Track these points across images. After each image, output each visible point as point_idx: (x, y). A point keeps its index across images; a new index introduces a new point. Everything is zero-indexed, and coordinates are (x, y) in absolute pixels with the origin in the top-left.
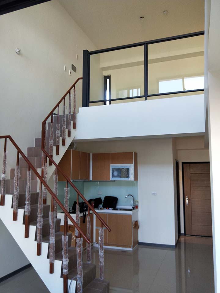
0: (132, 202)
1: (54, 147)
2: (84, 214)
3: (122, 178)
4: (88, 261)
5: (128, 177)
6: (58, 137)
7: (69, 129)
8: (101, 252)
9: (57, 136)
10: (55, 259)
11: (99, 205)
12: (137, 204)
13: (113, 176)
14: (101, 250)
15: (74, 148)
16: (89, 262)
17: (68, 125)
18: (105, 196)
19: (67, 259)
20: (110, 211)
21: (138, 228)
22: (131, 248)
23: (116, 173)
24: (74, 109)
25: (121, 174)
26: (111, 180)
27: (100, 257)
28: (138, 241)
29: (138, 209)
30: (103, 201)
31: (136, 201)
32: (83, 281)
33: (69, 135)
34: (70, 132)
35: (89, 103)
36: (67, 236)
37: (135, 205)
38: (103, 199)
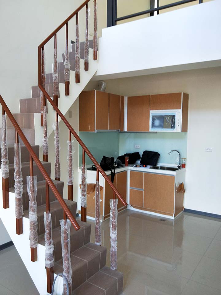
0: (178, 159)
1: (60, 84)
2: (112, 172)
3: (165, 128)
4: (97, 242)
5: (173, 127)
6: (68, 70)
7: (86, 60)
8: (113, 233)
9: (66, 68)
10: (38, 243)
11: (136, 161)
12: (184, 162)
13: (153, 126)
14: (112, 230)
15: (102, 89)
16: (98, 244)
17: (84, 54)
18: (144, 151)
19: (52, 246)
20: (148, 169)
21: (184, 192)
22: (173, 216)
23: (157, 123)
24: (95, 30)
25: (163, 123)
26: (150, 131)
27: (111, 240)
28: (183, 207)
29: (185, 168)
30: (141, 157)
31: (183, 158)
32: (71, 282)
33: (87, 68)
34: (88, 63)
35: (116, 21)
36: (50, 214)
37: (182, 163)
38: (141, 154)
